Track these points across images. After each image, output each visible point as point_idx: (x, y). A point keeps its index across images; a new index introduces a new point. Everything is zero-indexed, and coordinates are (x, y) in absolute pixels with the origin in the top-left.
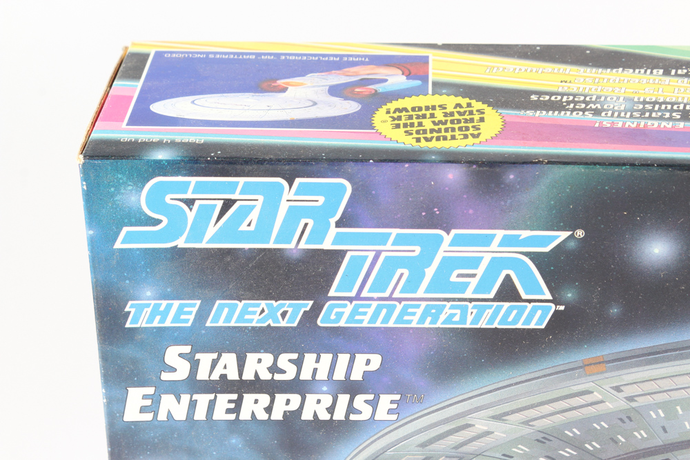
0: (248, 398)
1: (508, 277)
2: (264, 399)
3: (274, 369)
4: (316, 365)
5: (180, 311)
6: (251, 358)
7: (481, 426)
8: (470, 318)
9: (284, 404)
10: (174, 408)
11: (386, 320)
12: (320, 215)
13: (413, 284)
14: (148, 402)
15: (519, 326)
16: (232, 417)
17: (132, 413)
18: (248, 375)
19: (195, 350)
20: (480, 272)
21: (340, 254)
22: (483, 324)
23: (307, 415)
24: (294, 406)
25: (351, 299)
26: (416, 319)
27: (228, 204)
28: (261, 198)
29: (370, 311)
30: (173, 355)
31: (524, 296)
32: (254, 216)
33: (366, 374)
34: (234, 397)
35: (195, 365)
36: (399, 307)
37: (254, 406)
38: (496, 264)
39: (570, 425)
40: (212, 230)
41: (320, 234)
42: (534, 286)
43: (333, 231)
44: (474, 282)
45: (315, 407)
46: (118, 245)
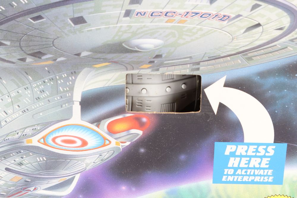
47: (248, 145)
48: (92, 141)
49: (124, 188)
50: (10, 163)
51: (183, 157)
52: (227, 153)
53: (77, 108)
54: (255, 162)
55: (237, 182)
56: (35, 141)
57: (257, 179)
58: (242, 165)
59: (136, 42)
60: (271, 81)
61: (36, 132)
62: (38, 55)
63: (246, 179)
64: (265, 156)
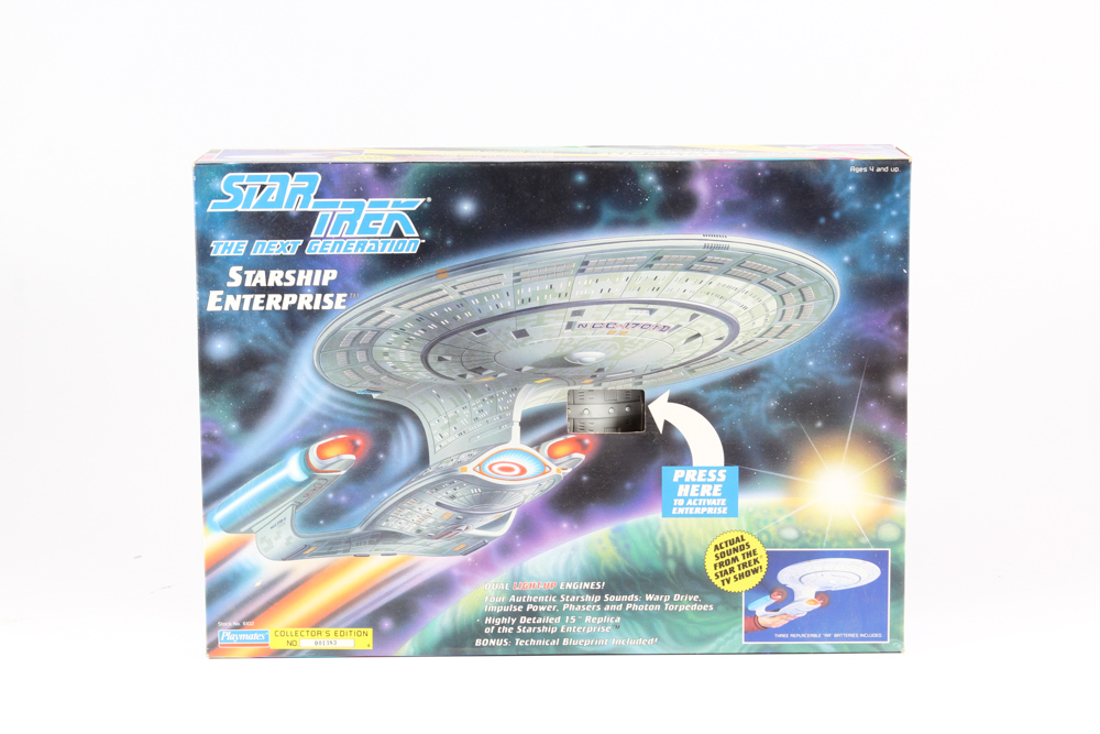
0: (271, 297)
1: (397, 224)
2: (279, 297)
3: (284, 280)
4: (305, 277)
5: (238, 247)
6: (272, 273)
7: (388, 312)
8: (380, 248)
9: (289, 300)
10: (233, 303)
11: (339, 250)
12: (306, 192)
13: (351, 230)
14: (220, 300)
15: (404, 252)
16: (262, 308)
17: (212, 307)
18: (271, 284)
19: (245, 269)
20: (383, 222)
21: (316, 213)
22: (386, 252)
23: (300, 307)
24: (293, 302)
25: (321, 239)
26: (353, 249)
27: (263, 187)
28: (278, 184)
29: (331, 245)
30: (234, 272)
31: (405, 235)
32: (275, 194)
33: (330, 282)
34: (264, 296)
35: (244, 277)
36: (345, 242)
37: (274, 301)
38: (391, 217)
39: (432, 310)
40: (255, 201)
41: (306, 203)
42: (410, 230)
43: (313, 201)
44: (381, 227)
45: (304, 302)
46: (209, 210)
47: (698, 469)
48: (532, 468)
49: (565, 525)
50: (442, 496)
51: (628, 485)
52: (676, 479)
53: (516, 429)
54: (706, 490)
55: (689, 516)
56: (470, 470)
57: (710, 511)
58: (693, 494)
59: (578, 355)
60: (715, 395)
61: (472, 458)
62: (478, 370)
63: (698, 511)
64: (716, 482)
